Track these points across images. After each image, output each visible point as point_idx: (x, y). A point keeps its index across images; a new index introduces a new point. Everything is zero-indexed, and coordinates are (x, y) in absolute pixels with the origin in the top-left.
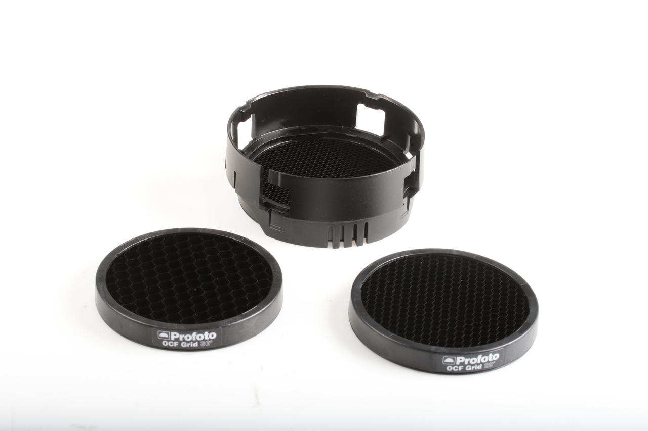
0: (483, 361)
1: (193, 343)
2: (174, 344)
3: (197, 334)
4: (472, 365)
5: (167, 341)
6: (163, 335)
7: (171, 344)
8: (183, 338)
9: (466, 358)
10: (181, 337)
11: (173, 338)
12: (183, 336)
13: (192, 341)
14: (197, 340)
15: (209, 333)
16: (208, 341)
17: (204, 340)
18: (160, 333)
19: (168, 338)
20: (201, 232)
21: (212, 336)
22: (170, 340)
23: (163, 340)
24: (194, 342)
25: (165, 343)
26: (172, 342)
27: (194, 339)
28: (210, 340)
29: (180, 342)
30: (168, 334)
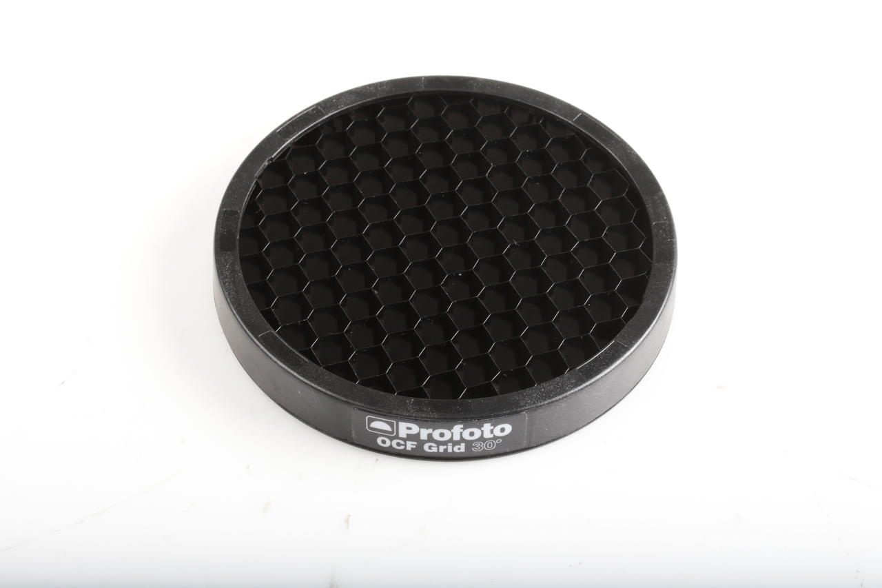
1: (453, 446)
2: (405, 445)
3: (464, 428)
5: (389, 437)
6: (380, 425)
7: (398, 444)
8: (430, 436)
10: (424, 434)
11: (403, 432)
12: (430, 431)
13: (451, 440)
14: (462, 440)
15: (495, 425)
16: (489, 442)
17: (482, 439)
18: (371, 421)
19: (392, 433)
20: (475, 90)
21: (503, 430)
22: (397, 437)
23: (379, 436)
24: (457, 443)
25: (384, 442)
26: (402, 442)
27: (457, 438)
28: (495, 438)
29: (422, 443)
30: (391, 425)
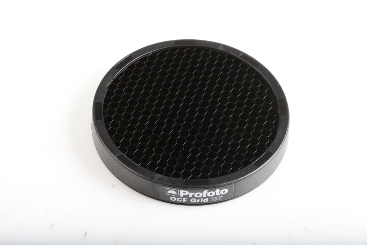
0: (209, 195)
4: (197, 199)
9: (189, 192)
